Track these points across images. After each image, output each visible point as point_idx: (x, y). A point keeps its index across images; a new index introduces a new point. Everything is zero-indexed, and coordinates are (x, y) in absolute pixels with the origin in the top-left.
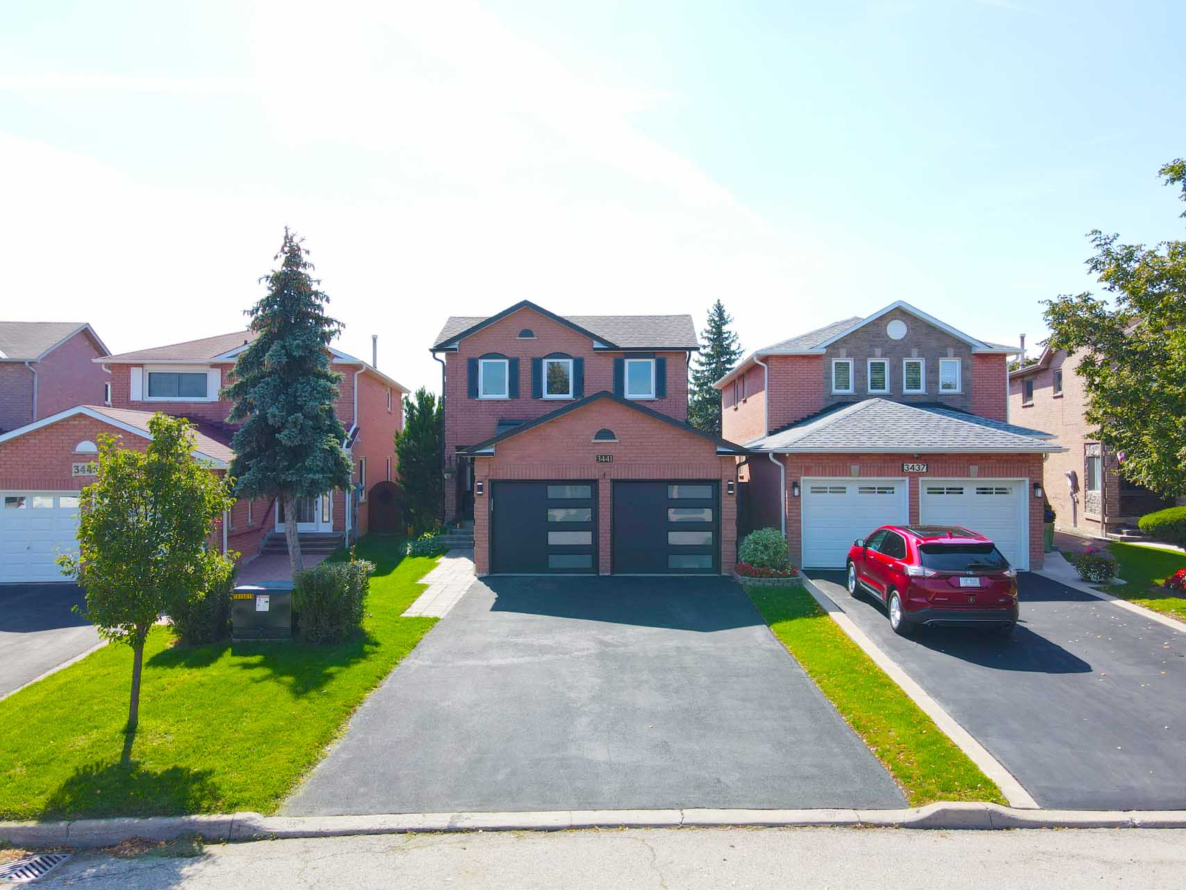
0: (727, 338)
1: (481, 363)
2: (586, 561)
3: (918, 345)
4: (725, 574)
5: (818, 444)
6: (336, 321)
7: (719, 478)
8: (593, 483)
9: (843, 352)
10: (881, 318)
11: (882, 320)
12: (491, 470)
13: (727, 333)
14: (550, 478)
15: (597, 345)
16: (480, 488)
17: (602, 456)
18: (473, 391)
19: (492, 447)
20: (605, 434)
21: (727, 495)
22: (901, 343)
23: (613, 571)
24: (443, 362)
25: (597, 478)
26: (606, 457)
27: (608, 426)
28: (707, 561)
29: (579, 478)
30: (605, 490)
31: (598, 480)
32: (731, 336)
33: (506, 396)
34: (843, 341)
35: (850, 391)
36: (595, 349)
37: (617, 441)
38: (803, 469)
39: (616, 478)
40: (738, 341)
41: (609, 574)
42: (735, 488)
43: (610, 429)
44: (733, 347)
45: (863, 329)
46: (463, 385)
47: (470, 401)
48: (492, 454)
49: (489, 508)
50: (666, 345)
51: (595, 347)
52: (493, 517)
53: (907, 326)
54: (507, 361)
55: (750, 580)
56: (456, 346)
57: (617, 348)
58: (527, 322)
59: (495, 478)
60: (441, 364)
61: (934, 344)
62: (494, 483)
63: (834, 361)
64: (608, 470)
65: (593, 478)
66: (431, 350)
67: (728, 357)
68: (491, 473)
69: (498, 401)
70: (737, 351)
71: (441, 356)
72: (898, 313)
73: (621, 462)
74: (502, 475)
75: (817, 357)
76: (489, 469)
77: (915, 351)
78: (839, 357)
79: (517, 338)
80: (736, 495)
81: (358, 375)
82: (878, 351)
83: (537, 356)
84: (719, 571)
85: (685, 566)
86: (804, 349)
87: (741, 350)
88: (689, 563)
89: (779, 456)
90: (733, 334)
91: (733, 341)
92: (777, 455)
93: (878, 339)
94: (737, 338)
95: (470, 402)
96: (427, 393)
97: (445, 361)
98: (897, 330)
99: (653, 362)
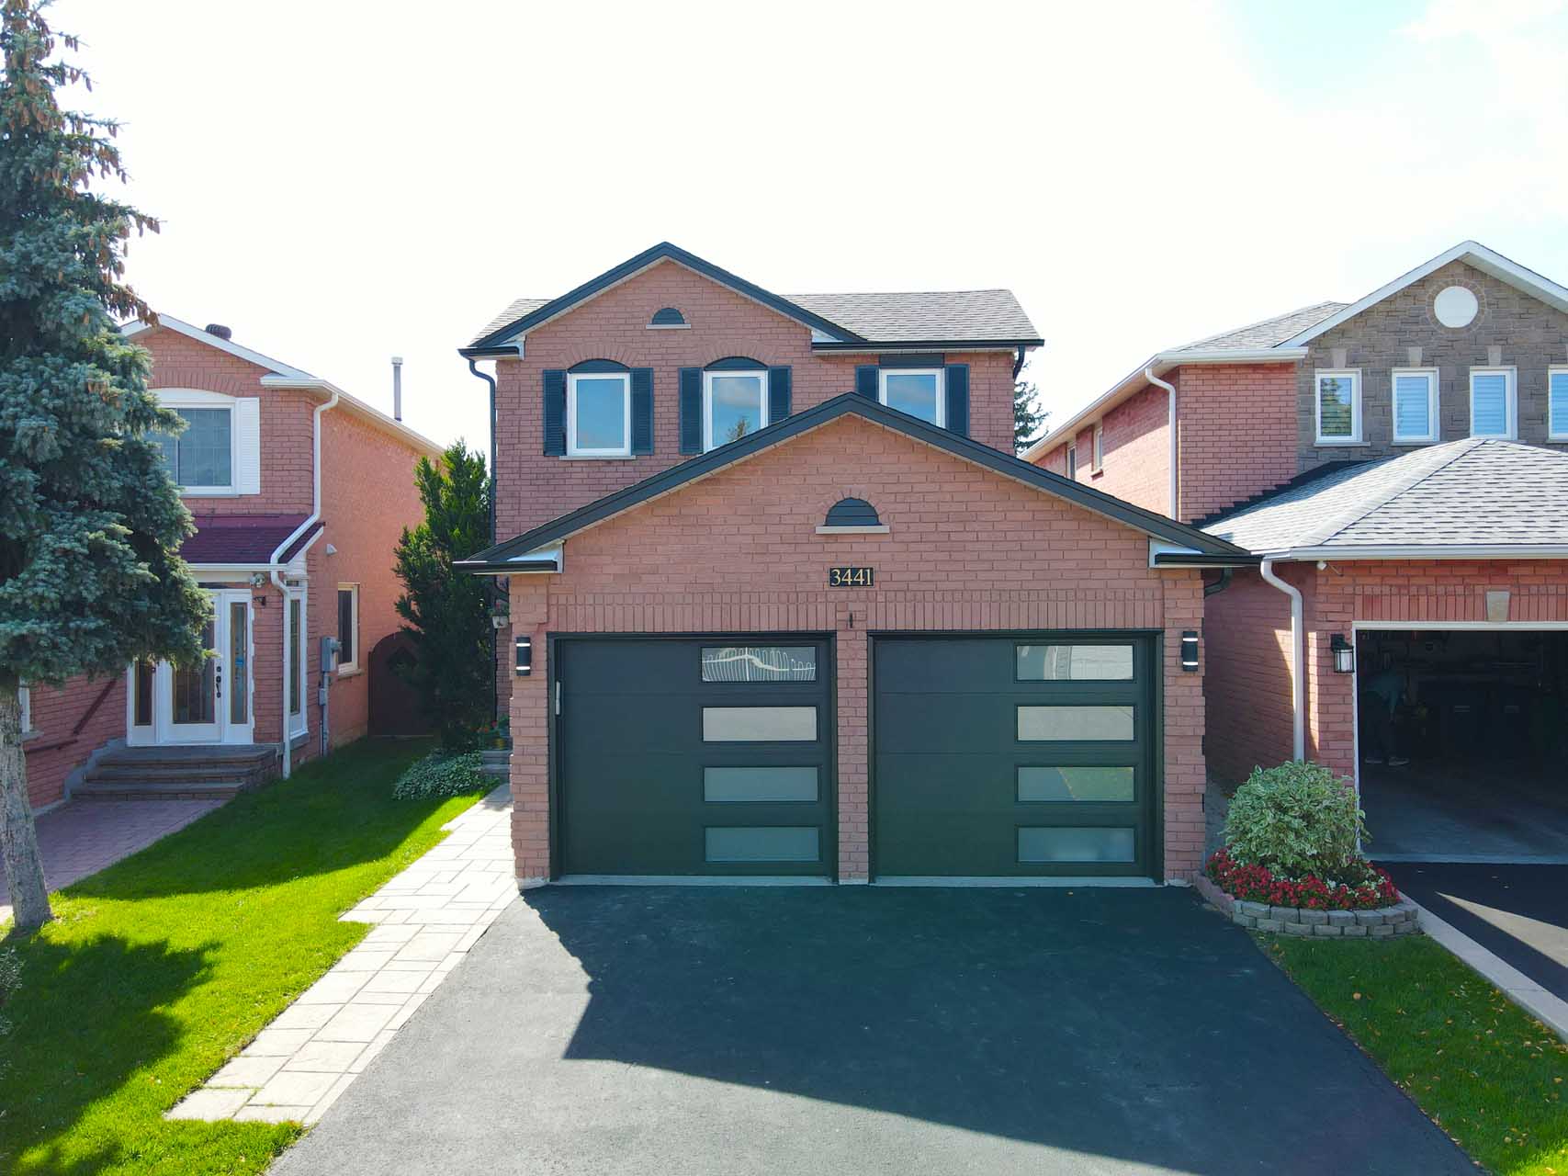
0: (1020, 394)
1: (572, 380)
2: (801, 844)
3: (1502, 339)
4: (1176, 882)
5: (1401, 538)
6: (132, 213)
7: (1158, 626)
8: (822, 641)
9: (1340, 355)
10: (1423, 282)
11: (1424, 287)
12: (554, 610)
13: (1020, 385)
14: (707, 629)
15: (819, 336)
16: (525, 656)
17: (843, 571)
18: (555, 440)
19: (554, 547)
20: (852, 511)
21: (1180, 670)
22: (1465, 335)
23: (873, 874)
24: (491, 381)
25: (831, 628)
26: (854, 571)
27: (861, 491)
28: (1121, 844)
29: (783, 628)
30: (853, 662)
31: (834, 633)
32: (1027, 390)
33: (625, 451)
34: (1340, 331)
35: (1355, 437)
36: (816, 346)
37: (884, 529)
38: (1359, 601)
39: (881, 627)
40: (1037, 399)
41: (865, 882)
42: (1201, 652)
43: (865, 498)
44: (1031, 409)
45: (1382, 308)
46: (534, 426)
47: (548, 462)
48: (553, 565)
49: (550, 707)
50: (970, 335)
51: (813, 341)
52: (560, 730)
53: (1479, 299)
54: (626, 377)
55: (1269, 915)
56: (519, 340)
57: (863, 343)
58: (673, 291)
59: (562, 629)
60: (487, 384)
61: (1537, 336)
62: (562, 645)
63: (1320, 375)
64: (862, 606)
65: (822, 628)
66: (464, 352)
67: (1021, 424)
68: (554, 616)
69: (609, 462)
70: (1035, 416)
71: (488, 365)
72: (1460, 270)
73: (896, 586)
74: (582, 620)
75: (1285, 366)
76: (548, 605)
77: (1495, 353)
78: (1331, 366)
79: (648, 327)
80: (1202, 672)
81: (323, 413)
82: (1415, 353)
83: (691, 363)
84: (1156, 872)
85: (1063, 855)
86: (1258, 350)
87: (1042, 413)
88: (1073, 847)
89: (1288, 568)
90: (1030, 387)
91: (1029, 399)
92: (1281, 568)
93: (1415, 328)
94: (1036, 394)
95: (551, 464)
96: (468, 451)
97: (495, 378)
98: (1456, 308)
99: (939, 375)
